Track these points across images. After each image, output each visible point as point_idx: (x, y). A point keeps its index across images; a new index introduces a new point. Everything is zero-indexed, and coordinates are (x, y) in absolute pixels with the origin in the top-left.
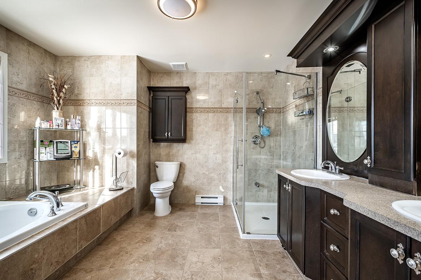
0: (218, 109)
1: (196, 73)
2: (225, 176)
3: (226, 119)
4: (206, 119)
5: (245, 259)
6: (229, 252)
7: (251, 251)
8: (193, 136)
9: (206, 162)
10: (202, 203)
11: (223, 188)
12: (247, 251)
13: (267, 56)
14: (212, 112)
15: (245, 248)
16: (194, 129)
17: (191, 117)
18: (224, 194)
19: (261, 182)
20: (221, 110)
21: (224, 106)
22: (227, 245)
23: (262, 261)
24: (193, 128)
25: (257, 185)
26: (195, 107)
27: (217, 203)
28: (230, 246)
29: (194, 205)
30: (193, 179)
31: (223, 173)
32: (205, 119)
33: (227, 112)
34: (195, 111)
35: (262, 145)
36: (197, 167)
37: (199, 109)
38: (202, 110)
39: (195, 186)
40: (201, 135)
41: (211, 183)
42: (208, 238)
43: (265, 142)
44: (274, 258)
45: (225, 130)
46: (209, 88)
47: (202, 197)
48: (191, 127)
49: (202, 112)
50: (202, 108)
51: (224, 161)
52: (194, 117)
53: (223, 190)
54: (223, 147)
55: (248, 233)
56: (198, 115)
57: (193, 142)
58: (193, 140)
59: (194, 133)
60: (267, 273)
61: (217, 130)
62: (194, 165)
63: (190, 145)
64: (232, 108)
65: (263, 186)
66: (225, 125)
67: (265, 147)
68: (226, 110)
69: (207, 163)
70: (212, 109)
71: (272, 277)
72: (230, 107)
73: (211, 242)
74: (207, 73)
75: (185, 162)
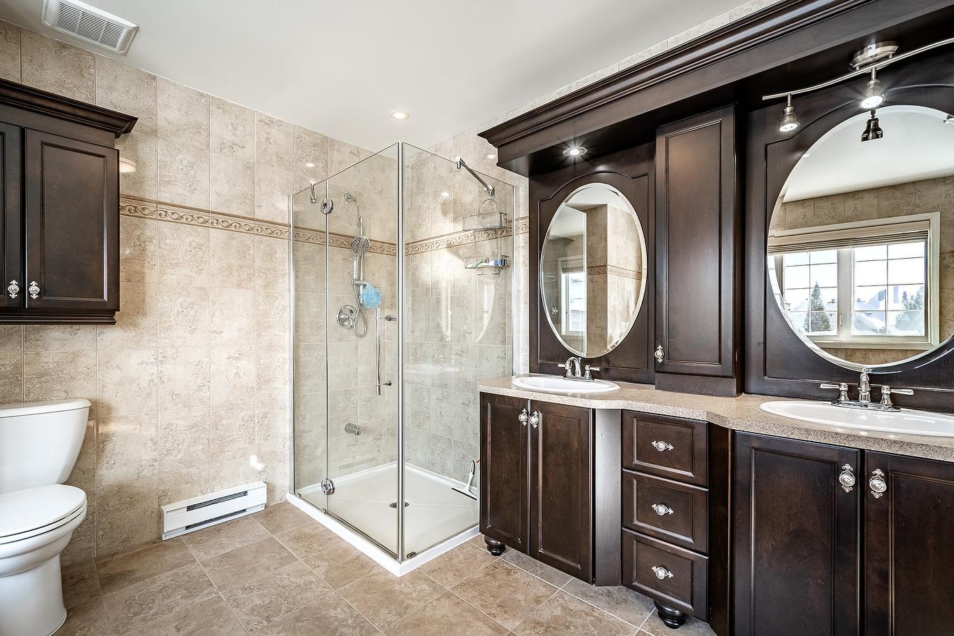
0: (243, 222)
1: (154, 78)
2: (266, 422)
3: (270, 255)
4: (200, 247)
5: (454, 620)
6: (406, 626)
7: (448, 596)
8: (148, 300)
9: (200, 388)
10: (188, 527)
11: (261, 458)
12: (439, 599)
13: (400, 116)
14: (220, 226)
15: (431, 594)
16: (151, 276)
17: (137, 233)
18: (264, 476)
19: (360, 422)
20: (252, 224)
21: (259, 215)
22: (383, 611)
23: (486, 603)
24: (147, 271)
25: (353, 430)
26: (153, 197)
27: (244, 510)
28: (394, 612)
29: (158, 543)
30: (147, 455)
31: (260, 416)
32: (194, 244)
33: (271, 235)
34: (152, 213)
35: (361, 330)
36: (166, 409)
37: (170, 210)
38: (182, 212)
39: (155, 478)
40: (181, 300)
41: (222, 451)
42: (316, 623)
43: (366, 322)
44: (497, 584)
45: (266, 286)
46: (208, 146)
47: (190, 508)
48: (138, 268)
49: (184, 221)
50: (185, 208)
51: (264, 379)
52: (148, 233)
53: (260, 466)
54: (259, 335)
55: (412, 555)
56: (166, 228)
57: (144, 322)
58: (145, 315)
59: (152, 288)
60: (517, 623)
61: (239, 286)
62: (154, 403)
63: (130, 334)
64: (284, 225)
65: (366, 430)
66: (264, 273)
67: (368, 334)
68: (269, 228)
69: (205, 389)
70: (221, 218)
71: (533, 625)
72: (279, 220)
73: (336, 629)
74: (202, 95)
75: (109, 395)
